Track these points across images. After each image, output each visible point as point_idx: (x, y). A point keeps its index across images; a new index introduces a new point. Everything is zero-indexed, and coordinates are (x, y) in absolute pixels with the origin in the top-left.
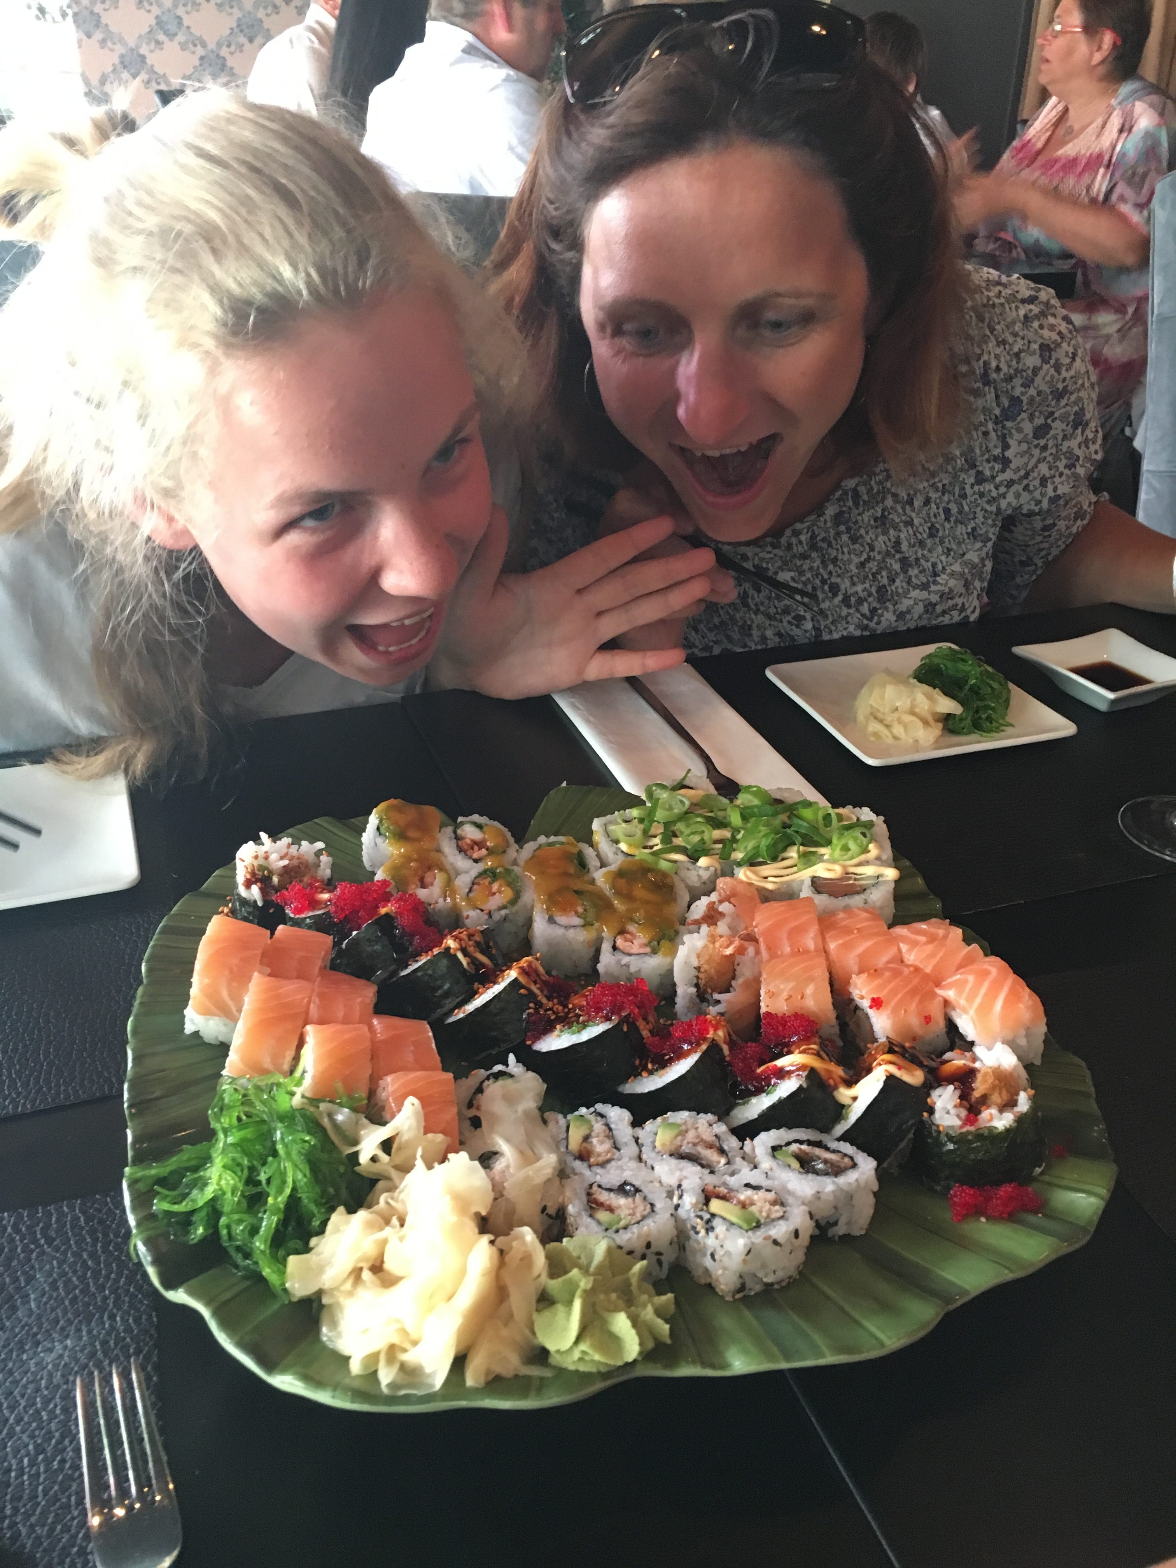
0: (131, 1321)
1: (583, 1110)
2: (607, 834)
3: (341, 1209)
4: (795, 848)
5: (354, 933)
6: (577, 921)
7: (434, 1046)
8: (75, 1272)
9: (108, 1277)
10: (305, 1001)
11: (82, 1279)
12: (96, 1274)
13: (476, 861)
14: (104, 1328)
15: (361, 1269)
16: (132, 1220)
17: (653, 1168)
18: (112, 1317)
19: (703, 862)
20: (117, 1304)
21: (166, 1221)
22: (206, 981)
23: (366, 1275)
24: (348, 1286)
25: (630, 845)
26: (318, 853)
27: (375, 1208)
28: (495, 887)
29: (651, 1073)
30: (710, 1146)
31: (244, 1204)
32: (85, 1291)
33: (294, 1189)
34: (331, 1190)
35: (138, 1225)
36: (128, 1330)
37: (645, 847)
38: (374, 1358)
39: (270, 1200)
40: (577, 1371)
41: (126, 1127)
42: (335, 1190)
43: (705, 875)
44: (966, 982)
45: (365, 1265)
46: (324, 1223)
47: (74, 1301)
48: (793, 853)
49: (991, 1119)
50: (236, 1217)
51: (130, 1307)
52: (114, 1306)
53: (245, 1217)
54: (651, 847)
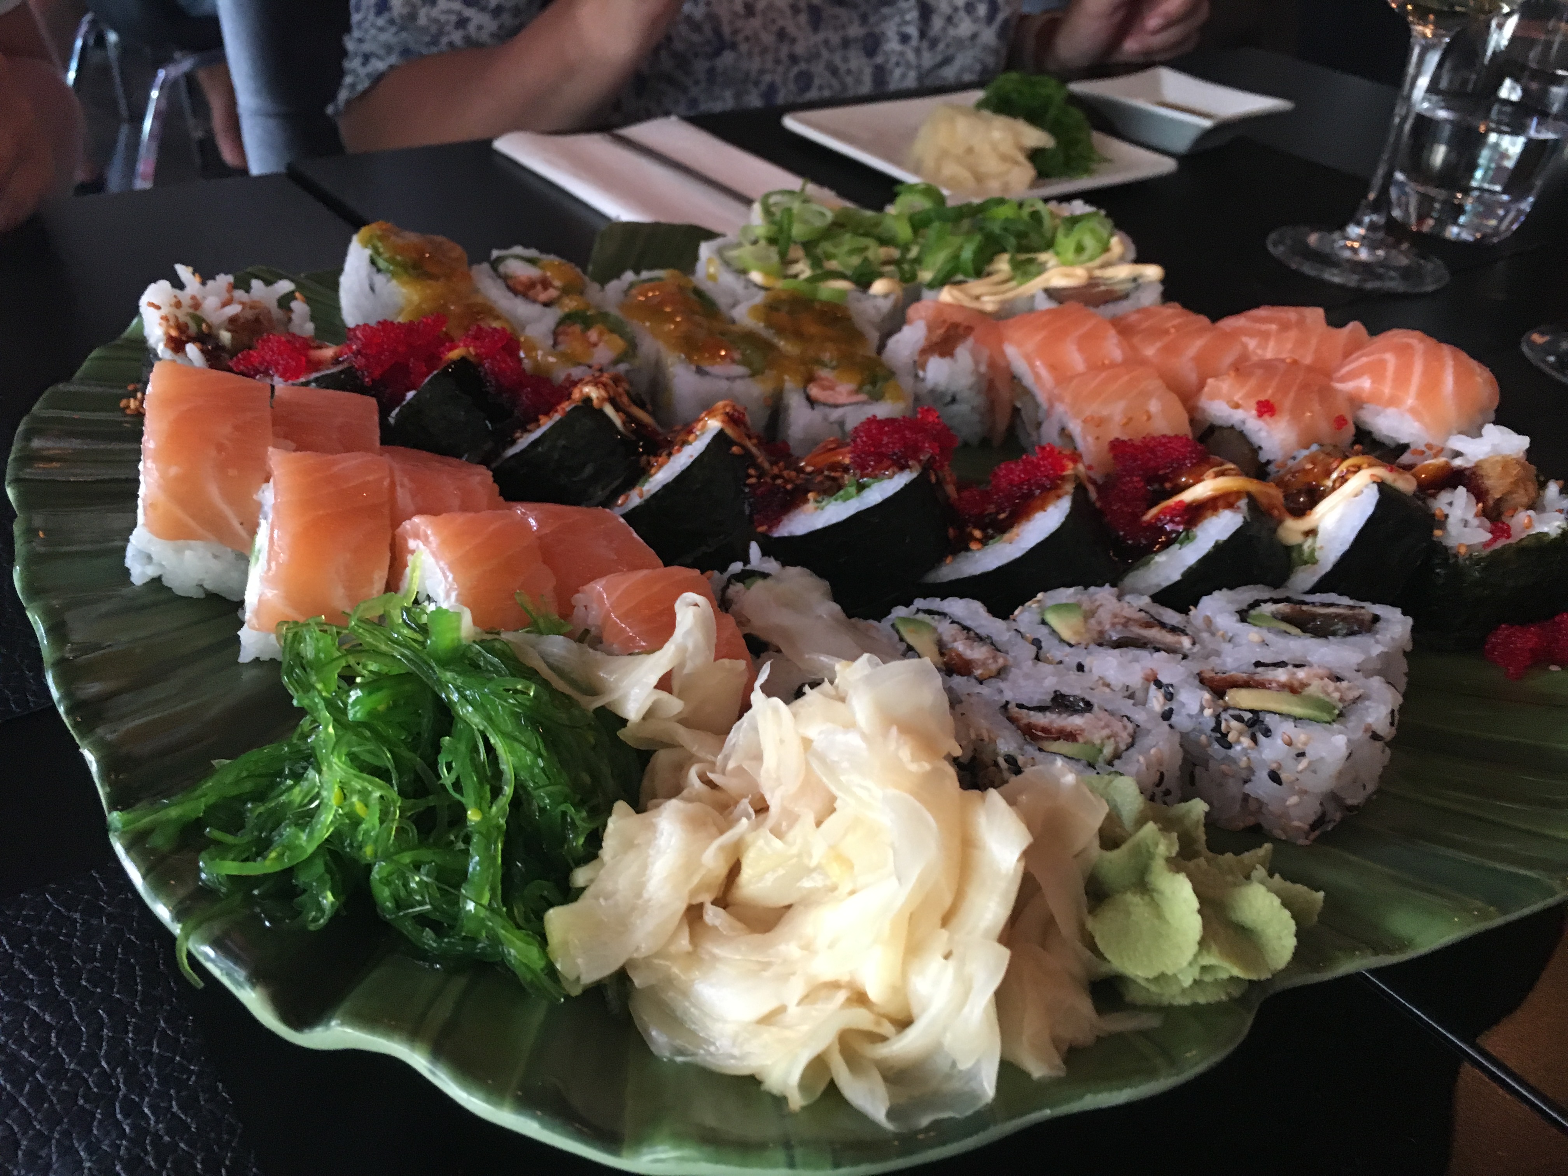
0: (175, 1109)
1: (900, 611)
2: (727, 263)
3: (621, 806)
4: (1006, 257)
5: (410, 395)
6: (740, 370)
7: (635, 535)
8: (21, 1041)
9: (96, 1038)
10: (386, 483)
11: (41, 1049)
12: (70, 1036)
13: (547, 304)
14: (122, 1134)
15: (701, 906)
16: (162, 911)
17: (1080, 668)
18: (132, 1110)
19: (879, 287)
20: (136, 1082)
21: (239, 897)
22: (174, 471)
23: (713, 915)
24: (684, 942)
25: (767, 273)
26: (285, 301)
27: (685, 793)
28: (593, 335)
29: (984, 542)
30: (1148, 625)
31: (413, 832)
32: (57, 1071)
33: (520, 787)
34: (586, 778)
35: (179, 915)
36: (176, 1127)
37: (786, 277)
38: (819, 1065)
39: (473, 816)
40: (1195, 1006)
41: (78, 747)
42: (592, 776)
43: (886, 305)
44: (1382, 363)
45: (706, 898)
46: (595, 840)
47: (38, 1095)
48: (1003, 265)
49: (1530, 525)
50: (406, 858)
51: (163, 1081)
52: (130, 1090)
53: (425, 854)
54: (796, 276)
